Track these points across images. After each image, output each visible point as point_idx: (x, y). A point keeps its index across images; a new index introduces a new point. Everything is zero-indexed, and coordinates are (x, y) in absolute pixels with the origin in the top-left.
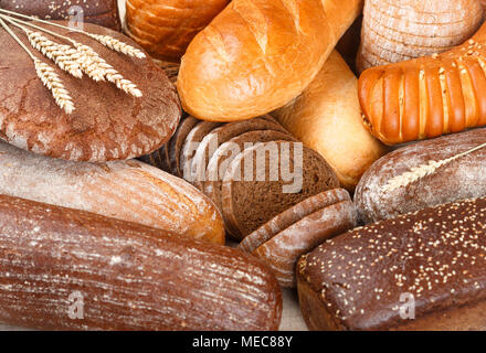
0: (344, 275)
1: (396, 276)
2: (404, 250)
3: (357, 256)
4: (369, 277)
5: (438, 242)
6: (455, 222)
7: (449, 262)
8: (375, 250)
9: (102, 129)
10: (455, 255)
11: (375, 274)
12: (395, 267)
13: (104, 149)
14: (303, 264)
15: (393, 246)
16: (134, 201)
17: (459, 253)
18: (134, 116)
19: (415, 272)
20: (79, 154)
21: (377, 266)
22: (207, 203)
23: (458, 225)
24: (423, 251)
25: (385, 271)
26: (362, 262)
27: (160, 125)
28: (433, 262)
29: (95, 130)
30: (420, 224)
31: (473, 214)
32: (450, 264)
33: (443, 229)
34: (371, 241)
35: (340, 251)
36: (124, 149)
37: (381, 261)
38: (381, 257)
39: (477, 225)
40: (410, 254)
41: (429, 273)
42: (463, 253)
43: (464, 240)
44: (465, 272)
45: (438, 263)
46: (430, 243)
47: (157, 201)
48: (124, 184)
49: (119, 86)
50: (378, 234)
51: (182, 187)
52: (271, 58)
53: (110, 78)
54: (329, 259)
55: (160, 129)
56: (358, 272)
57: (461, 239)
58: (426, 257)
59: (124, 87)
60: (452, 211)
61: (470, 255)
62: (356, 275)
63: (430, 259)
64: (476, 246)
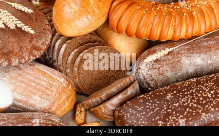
0: (135, 121)
1: (159, 122)
2: (162, 109)
3: (141, 111)
4: (146, 123)
5: (178, 104)
6: (186, 93)
7: (183, 114)
8: (149, 108)
9: (16, 51)
10: (186, 110)
11: (149, 121)
12: (158, 117)
13: (18, 60)
14: (117, 113)
15: (157, 107)
16: (33, 84)
17: (188, 109)
18: (30, 42)
19: (167, 119)
20: (7, 64)
21: (149, 117)
22: (66, 81)
23: (187, 95)
24: (171, 109)
25: (153, 119)
26: (143, 115)
27: (43, 44)
28: (176, 114)
29: (13, 52)
30: (170, 95)
31: (194, 88)
32: (183, 115)
33: (180, 97)
34: (147, 103)
35: (133, 109)
36: (27, 59)
37: (152, 114)
38: (152, 112)
39: (196, 95)
40: (165, 110)
41: (174, 120)
42: (189, 109)
43: (190, 102)
44: (190, 119)
45: (178, 115)
46: (174, 105)
47: (44, 83)
48: (28, 76)
49: (23, 29)
50: (150, 100)
51: (55, 74)
52: (95, 5)
53: (19, 26)
54: (128, 113)
55: (43, 46)
56: (141, 120)
57: (189, 102)
58: (172, 112)
59: (26, 30)
60: (185, 87)
61: (193, 110)
62: (140, 121)
63: (174, 112)
64: (195, 105)
